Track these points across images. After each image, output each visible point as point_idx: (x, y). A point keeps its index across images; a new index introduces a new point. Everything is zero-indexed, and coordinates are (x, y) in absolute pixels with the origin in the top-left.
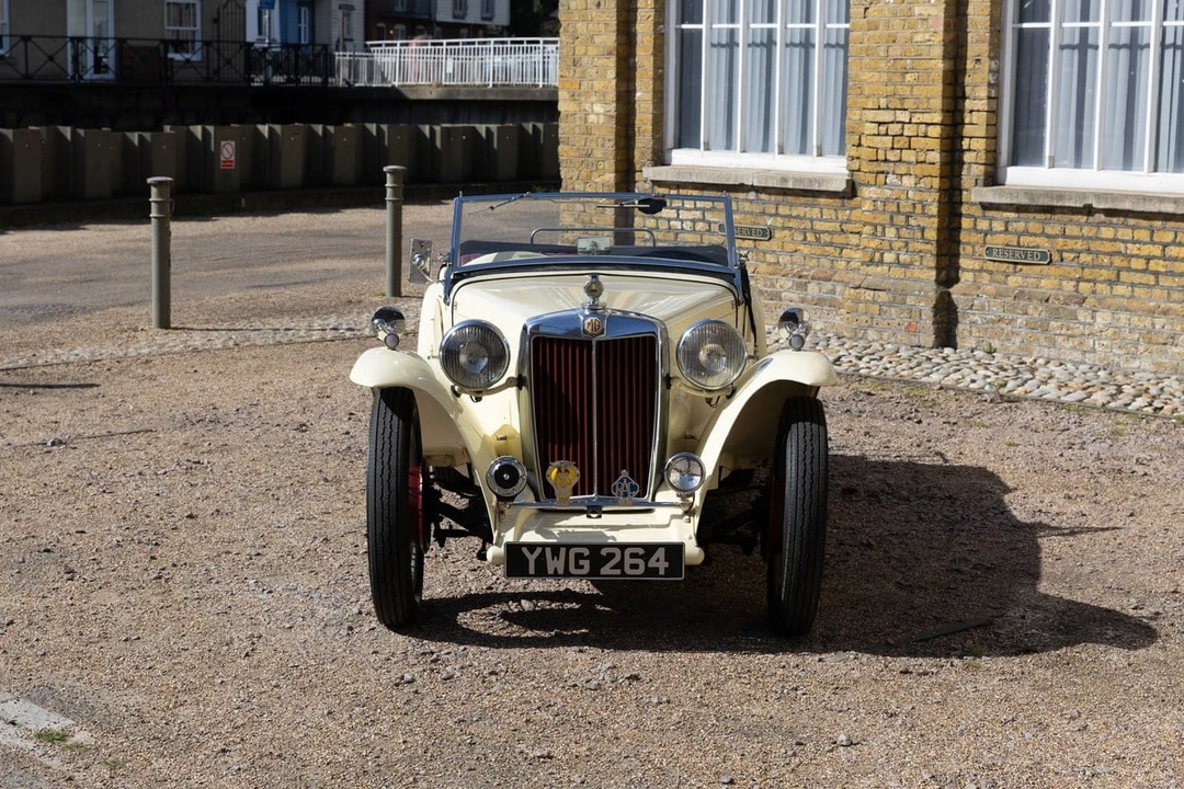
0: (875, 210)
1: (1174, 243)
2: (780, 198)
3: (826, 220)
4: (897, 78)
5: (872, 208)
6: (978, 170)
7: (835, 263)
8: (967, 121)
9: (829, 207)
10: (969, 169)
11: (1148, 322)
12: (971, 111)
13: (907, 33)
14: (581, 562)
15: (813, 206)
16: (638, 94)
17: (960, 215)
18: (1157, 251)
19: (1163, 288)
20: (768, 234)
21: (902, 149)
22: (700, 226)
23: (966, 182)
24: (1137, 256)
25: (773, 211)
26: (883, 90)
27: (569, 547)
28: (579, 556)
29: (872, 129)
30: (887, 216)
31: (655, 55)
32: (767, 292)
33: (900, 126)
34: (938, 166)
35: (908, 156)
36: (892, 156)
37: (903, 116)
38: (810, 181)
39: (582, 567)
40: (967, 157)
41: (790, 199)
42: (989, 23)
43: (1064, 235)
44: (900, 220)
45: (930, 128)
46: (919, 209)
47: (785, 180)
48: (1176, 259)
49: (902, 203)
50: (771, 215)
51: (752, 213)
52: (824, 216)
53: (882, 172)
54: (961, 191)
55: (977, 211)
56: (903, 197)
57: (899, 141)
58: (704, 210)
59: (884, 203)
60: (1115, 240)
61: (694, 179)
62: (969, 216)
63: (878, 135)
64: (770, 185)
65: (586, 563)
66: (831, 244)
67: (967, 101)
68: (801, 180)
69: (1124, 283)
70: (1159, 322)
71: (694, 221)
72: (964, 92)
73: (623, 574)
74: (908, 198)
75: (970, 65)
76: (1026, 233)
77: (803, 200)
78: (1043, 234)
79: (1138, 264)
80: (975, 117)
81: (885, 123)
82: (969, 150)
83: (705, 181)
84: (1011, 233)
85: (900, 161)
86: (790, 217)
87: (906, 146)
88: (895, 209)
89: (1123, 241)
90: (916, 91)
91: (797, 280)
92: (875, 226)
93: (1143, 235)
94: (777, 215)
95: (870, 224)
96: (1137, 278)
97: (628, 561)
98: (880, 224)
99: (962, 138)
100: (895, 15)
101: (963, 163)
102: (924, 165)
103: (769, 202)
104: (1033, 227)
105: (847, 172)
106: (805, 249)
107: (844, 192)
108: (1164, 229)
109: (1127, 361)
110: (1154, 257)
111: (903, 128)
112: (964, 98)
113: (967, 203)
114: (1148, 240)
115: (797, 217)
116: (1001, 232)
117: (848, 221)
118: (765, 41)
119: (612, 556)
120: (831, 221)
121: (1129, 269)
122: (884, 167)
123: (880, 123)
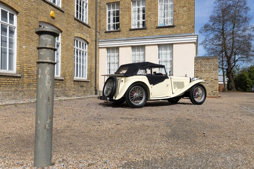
1: (9, 80)
11: (8, 92)
18: (7, 81)
19: (8, 87)
24: (4, 82)
48: (10, 83)
69: (2, 87)
70: (10, 92)
79: (4, 84)
96: (4, 86)
109: (5, 99)
110: (6, 82)
121: (2, 85)
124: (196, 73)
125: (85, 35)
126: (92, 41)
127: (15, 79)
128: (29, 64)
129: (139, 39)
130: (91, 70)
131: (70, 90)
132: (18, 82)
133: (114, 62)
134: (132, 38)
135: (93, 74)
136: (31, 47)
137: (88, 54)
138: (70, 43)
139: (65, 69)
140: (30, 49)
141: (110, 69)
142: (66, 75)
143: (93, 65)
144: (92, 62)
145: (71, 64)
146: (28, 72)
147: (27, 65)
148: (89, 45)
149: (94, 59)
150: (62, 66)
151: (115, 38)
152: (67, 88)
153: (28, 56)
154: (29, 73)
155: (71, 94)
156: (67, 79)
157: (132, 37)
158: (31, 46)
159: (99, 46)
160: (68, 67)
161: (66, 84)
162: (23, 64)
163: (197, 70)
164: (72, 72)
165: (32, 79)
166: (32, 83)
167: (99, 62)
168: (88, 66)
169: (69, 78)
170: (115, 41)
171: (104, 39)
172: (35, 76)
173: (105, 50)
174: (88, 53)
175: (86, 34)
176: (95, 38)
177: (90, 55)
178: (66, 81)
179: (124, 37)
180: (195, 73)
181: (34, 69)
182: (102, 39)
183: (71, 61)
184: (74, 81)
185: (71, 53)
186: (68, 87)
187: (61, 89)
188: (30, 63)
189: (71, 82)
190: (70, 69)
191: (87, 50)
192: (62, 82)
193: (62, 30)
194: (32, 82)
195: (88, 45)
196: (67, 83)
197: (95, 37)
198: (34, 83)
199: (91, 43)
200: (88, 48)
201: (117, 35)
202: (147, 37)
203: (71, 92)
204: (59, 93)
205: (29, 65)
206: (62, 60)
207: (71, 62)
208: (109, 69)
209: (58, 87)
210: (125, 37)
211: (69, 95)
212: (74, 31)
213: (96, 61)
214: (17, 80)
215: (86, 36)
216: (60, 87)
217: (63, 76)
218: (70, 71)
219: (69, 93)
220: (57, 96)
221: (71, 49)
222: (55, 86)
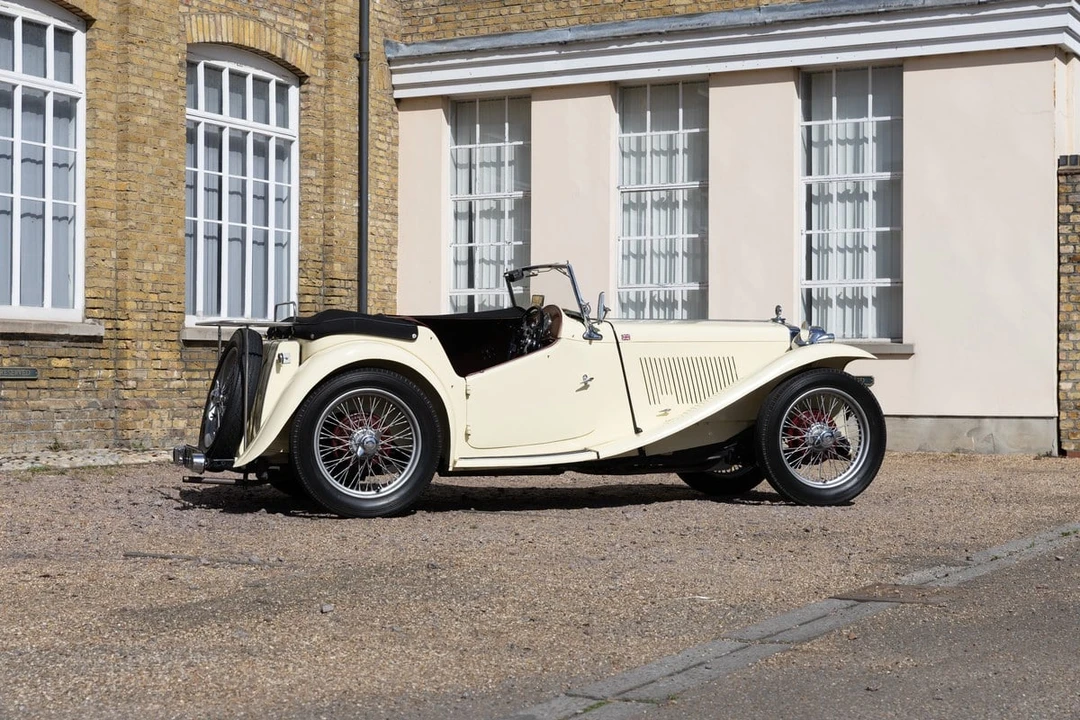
124: (1069, 275)
125: (275, 23)
126: (331, 58)
129: (659, 35)
130: (327, 267)
131: (148, 406)
133: (493, 205)
134: (619, 31)
135: (345, 292)
137: (301, 152)
138: (149, 93)
139: (117, 270)
141: (471, 251)
142: (121, 304)
143: (337, 233)
144: (335, 207)
145: (158, 229)
148: (312, 88)
149: (347, 189)
150: (91, 245)
151: (507, 33)
152: (126, 394)
155: (156, 432)
156: (128, 334)
157: (620, 16)
159: (394, 87)
160: (135, 255)
161: (121, 363)
163: (1072, 259)
164: (165, 288)
167: (400, 203)
168: (305, 238)
169: (146, 326)
170: (500, 50)
171: (430, 38)
173: (438, 117)
174: (301, 144)
175: (280, 19)
176: (357, 37)
177: (314, 157)
178: (122, 344)
179: (563, 22)
180: (1059, 275)
182: (416, 39)
183: (157, 210)
184: (188, 343)
185: (156, 161)
186: (132, 384)
187: (82, 401)
189: (162, 355)
190: (148, 266)
191: (293, 130)
192: (91, 353)
193: (92, 13)
195: (304, 88)
196: (126, 359)
197: (356, 28)
199: (329, 78)
200: (301, 109)
201: (517, 10)
202: (719, 20)
203: (153, 415)
204: (68, 427)
206: (91, 207)
207: (160, 219)
208: (464, 257)
209: (62, 389)
210: (573, 21)
211: (140, 435)
212: (186, 9)
213: (360, 200)
215: (286, 29)
216: (80, 384)
217: (102, 315)
218: (153, 278)
219: (138, 423)
220: (56, 448)
221: (155, 129)
222: (44, 383)
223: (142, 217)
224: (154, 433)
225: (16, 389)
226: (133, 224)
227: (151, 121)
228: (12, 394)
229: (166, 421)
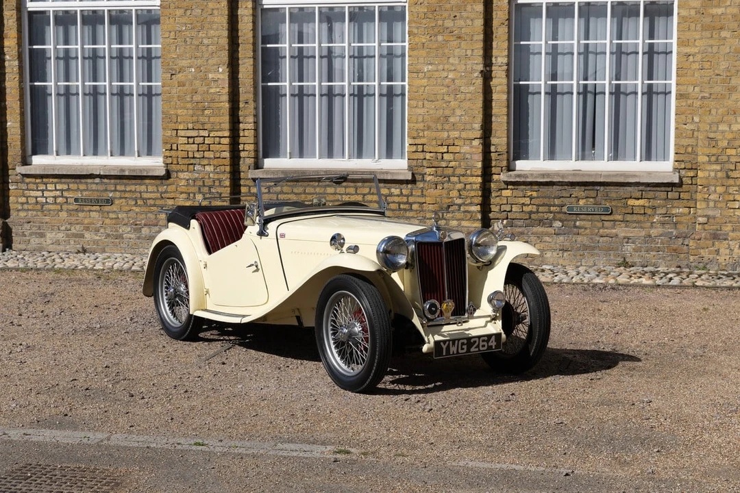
0: (188, 185)
2: (118, 181)
3: (151, 192)
4: (200, 113)
5: (186, 184)
6: (251, 161)
7: (158, 216)
8: (241, 135)
9: (152, 185)
10: (244, 160)
12: (244, 130)
13: (205, 89)
14: (463, 347)
15: (140, 184)
16: (8, 124)
17: (240, 185)
18: (360, 198)
20: (110, 202)
21: (204, 151)
22: (59, 200)
23: (243, 167)
25: (113, 189)
26: (190, 119)
27: (459, 340)
28: (463, 344)
29: (185, 140)
30: (197, 188)
31: (20, 100)
32: (113, 235)
33: (202, 138)
34: (228, 159)
35: (207, 154)
36: (197, 155)
37: (205, 133)
38: (141, 171)
39: (463, 349)
40: (242, 154)
41: (124, 181)
42: (252, 83)
43: (305, 193)
44: (206, 190)
45: (222, 139)
46: (217, 183)
47: (123, 170)
49: (206, 181)
50: (112, 191)
51: (98, 191)
52: (149, 190)
53: (192, 164)
54: (239, 173)
55: (251, 183)
56: (207, 177)
57: (202, 147)
58: (62, 191)
59: (194, 181)
60: (335, 194)
61: (56, 172)
62: (245, 186)
63: (188, 144)
64: (112, 174)
65: (465, 347)
66: (154, 205)
67: (241, 124)
68: (134, 170)
71: (55, 197)
72: (239, 120)
73: (479, 350)
74: (209, 178)
75: (241, 105)
76: (281, 192)
77: (134, 181)
78: (293, 192)
80: (246, 133)
81: (192, 137)
82: (244, 150)
83: (65, 173)
84: (272, 193)
85: (203, 157)
86: (125, 191)
87: (208, 149)
88: (201, 184)
89: (340, 194)
90: (212, 119)
91: (134, 227)
92: (189, 194)
93: (352, 190)
94: (116, 190)
95: (186, 193)
97: (481, 344)
98: (192, 193)
99: (239, 144)
100: (196, 78)
101: (240, 157)
102: (219, 159)
103: (110, 184)
104: (285, 189)
105: (163, 165)
106: (137, 210)
107: (163, 176)
108: (363, 187)
111: (204, 140)
112: (239, 122)
113: (244, 179)
114: (354, 192)
115: (130, 191)
116: (266, 193)
117: (166, 192)
118: (92, 92)
119: (475, 342)
120: (154, 192)
122: (192, 161)
123: (188, 137)
127: (393, 190)
128: (443, 130)
131: (717, 237)
132: (405, 199)
136: (452, 64)
140: (445, 74)
146: (436, 164)
147: (434, 134)
153: (440, 102)
154: (444, 164)
155: (724, 258)
158: (451, 60)
161: (695, 203)
162: (426, 133)
165: (460, 186)
166: (460, 206)
169: (721, 174)
172: (476, 174)
181: (465, 149)
186: (702, 220)
187: (656, 231)
188: (447, 127)
189: (737, 197)
192: (670, 195)
194: (459, 201)
198: (471, 204)
204: (637, 250)
205: (445, 135)
209: (638, 222)
214: (399, 193)
216: (657, 218)
217: (683, 166)
218: (730, 136)
219: (702, 251)
220: (626, 264)
221: (734, 16)
222: (620, 217)
223: (718, 89)
224: (721, 259)
225: (591, 220)
226: (707, 95)
227: (729, 10)
228: (588, 224)
229: (736, 250)
